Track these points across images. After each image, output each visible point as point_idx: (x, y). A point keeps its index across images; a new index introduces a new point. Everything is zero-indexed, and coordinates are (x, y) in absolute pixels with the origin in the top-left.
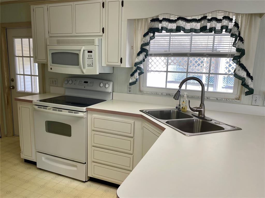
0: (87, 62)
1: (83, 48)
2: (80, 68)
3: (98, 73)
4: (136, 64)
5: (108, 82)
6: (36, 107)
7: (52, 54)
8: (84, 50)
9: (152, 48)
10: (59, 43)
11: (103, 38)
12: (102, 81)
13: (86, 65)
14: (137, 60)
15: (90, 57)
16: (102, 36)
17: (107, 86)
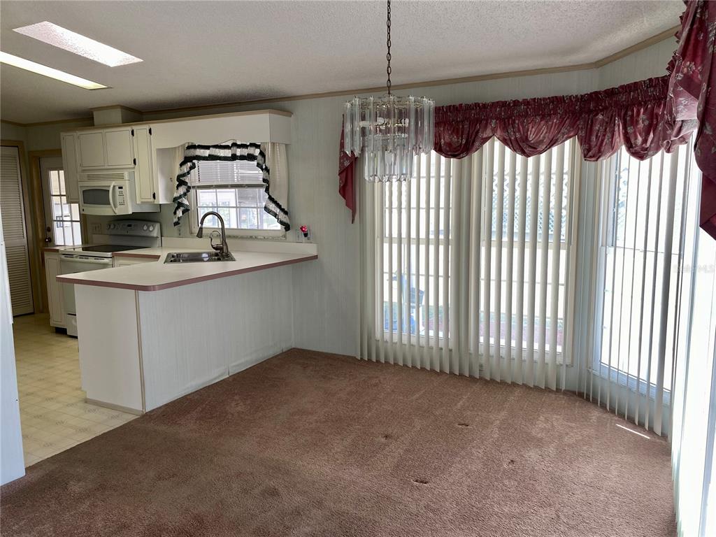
0: (119, 199)
1: (113, 183)
2: (111, 207)
3: (130, 213)
4: (175, 199)
5: (152, 223)
6: (63, 257)
7: (83, 191)
8: (114, 186)
9: (192, 179)
10: (90, 178)
11: (136, 171)
12: (146, 222)
13: (118, 204)
14: (176, 195)
15: (121, 194)
16: (134, 168)
17: (151, 229)
